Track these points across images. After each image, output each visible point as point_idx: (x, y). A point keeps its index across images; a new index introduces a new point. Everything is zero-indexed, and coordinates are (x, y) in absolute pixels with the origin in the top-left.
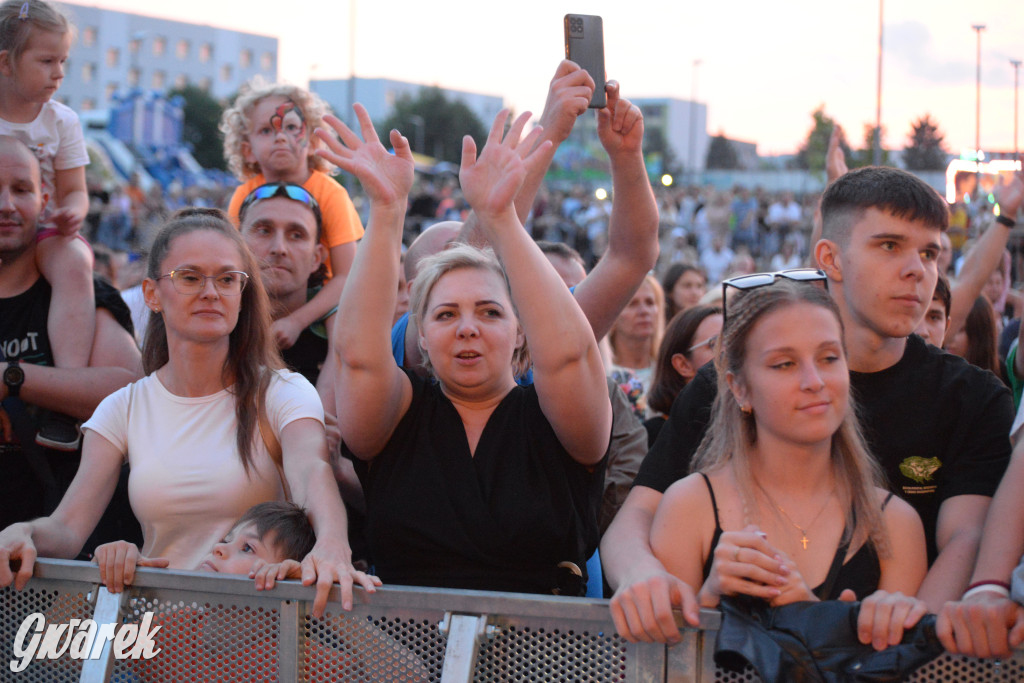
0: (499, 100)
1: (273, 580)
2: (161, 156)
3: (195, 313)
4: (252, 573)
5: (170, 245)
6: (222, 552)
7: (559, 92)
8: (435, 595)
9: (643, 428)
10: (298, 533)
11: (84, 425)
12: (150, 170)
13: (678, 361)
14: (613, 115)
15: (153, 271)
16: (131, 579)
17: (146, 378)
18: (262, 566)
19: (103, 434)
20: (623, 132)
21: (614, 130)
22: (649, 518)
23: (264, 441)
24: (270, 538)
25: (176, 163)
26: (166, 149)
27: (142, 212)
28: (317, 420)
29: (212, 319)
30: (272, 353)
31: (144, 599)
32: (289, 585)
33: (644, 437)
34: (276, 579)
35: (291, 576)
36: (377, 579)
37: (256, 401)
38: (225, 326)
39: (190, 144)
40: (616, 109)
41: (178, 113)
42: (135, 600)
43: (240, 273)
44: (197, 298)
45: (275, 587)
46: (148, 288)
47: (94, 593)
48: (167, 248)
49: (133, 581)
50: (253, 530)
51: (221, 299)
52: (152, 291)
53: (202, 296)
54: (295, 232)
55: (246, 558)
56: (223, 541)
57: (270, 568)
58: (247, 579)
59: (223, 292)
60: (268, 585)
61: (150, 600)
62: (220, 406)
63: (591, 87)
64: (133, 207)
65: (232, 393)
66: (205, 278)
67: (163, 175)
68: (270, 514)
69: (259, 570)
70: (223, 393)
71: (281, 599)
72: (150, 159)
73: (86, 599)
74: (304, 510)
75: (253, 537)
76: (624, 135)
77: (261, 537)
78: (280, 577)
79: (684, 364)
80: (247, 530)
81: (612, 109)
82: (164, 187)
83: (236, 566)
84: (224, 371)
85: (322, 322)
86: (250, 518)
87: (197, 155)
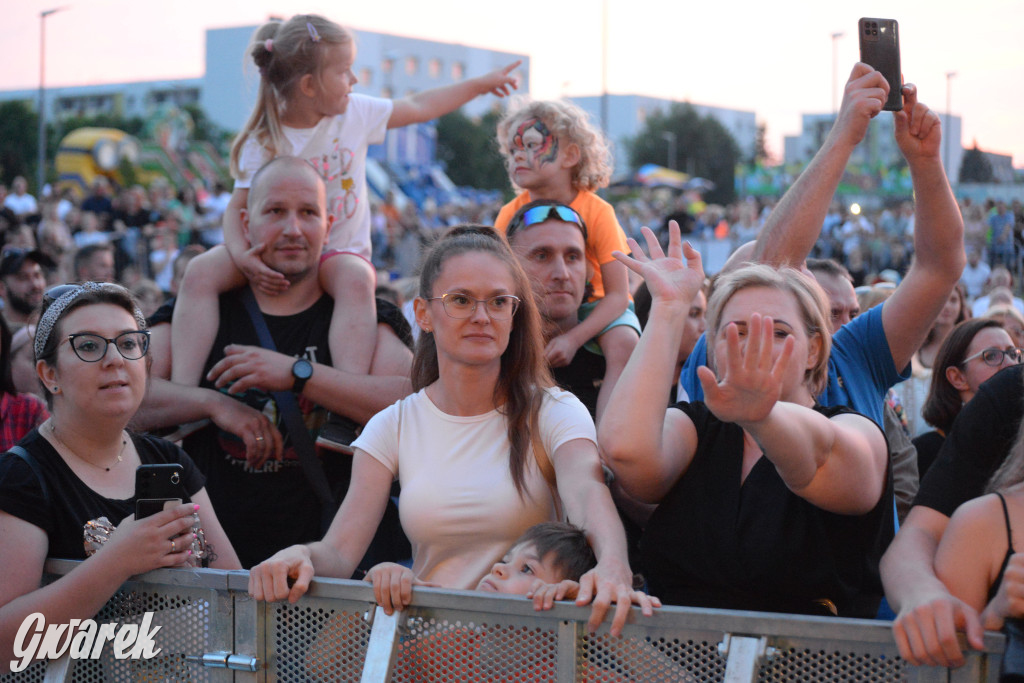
0: (752, 115)
1: (551, 601)
2: (415, 175)
3: (466, 337)
4: (530, 594)
5: (441, 266)
6: (502, 572)
7: (851, 94)
8: (715, 616)
9: (913, 446)
10: (578, 554)
11: (354, 444)
12: (404, 188)
13: (952, 373)
14: (910, 119)
15: (425, 291)
16: (409, 599)
17: (414, 394)
18: (540, 586)
19: (372, 454)
20: (921, 136)
21: (911, 134)
22: (934, 541)
23: (537, 461)
24: (550, 559)
25: (429, 181)
26: (420, 167)
27: (397, 230)
28: (590, 441)
29: (482, 344)
30: (543, 372)
31: (420, 619)
32: (567, 606)
33: (914, 456)
34: (554, 599)
35: (570, 596)
36: (656, 600)
37: (529, 422)
38: (495, 350)
39: (443, 162)
40: (914, 113)
41: (431, 131)
42: (413, 620)
43: (511, 296)
44: (467, 321)
45: (553, 607)
46: (419, 307)
47: (371, 612)
48: (439, 270)
49: (412, 601)
50: (532, 551)
51: (492, 323)
52: (423, 311)
53: (473, 320)
54: (571, 254)
55: (525, 578)
56: (501, 561)
57: (548, 588)
58: (526, 599)
59: (495, 316)
60: (547, 605)
61: (427, 619)
62: (492, 426)
63: (885, 89)
64: (389, 226)
65: (503, 414)
66: (477, 302)
67: (416, 193)
68: (549, 535)
69: (537, 589)
70: (494, 413)
71: (558, 620)
72: (403, 177)
73: (363, 619)
74: (583, 531)
75: (533, 558)
76: (921, 139)
77: (540, 558)
78: (559, 597)
79: (957, 377)
80: (524, 551)
81: (909, 113)
82: (418, 206)
83: (514, 586)
84: (495, 392)
85: (596, 340)
86: (529, 539)
87: (450, 173)
